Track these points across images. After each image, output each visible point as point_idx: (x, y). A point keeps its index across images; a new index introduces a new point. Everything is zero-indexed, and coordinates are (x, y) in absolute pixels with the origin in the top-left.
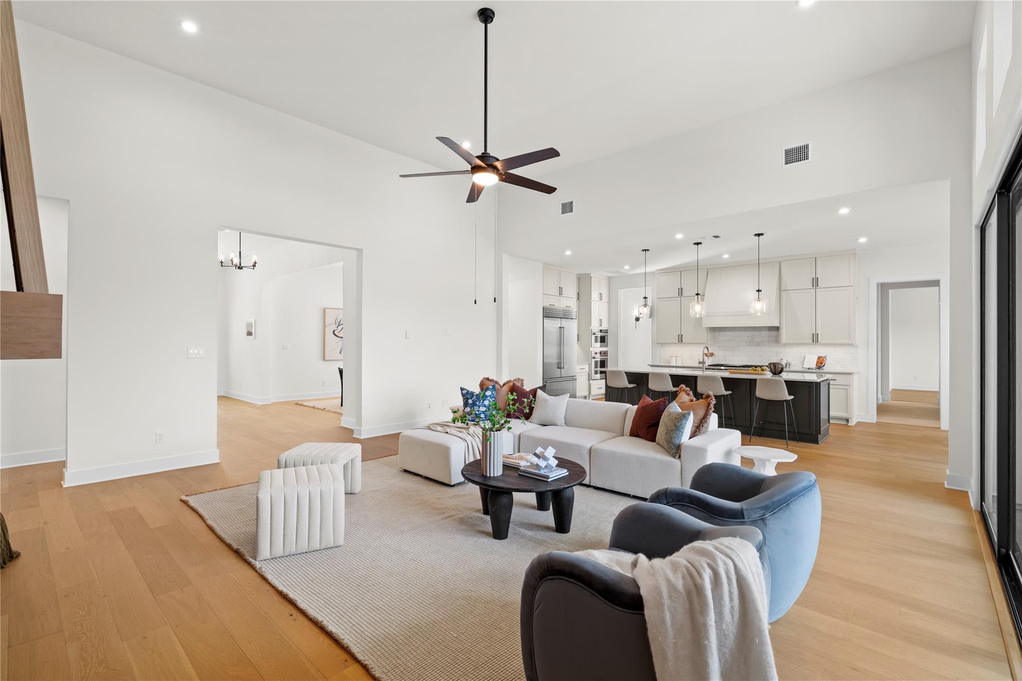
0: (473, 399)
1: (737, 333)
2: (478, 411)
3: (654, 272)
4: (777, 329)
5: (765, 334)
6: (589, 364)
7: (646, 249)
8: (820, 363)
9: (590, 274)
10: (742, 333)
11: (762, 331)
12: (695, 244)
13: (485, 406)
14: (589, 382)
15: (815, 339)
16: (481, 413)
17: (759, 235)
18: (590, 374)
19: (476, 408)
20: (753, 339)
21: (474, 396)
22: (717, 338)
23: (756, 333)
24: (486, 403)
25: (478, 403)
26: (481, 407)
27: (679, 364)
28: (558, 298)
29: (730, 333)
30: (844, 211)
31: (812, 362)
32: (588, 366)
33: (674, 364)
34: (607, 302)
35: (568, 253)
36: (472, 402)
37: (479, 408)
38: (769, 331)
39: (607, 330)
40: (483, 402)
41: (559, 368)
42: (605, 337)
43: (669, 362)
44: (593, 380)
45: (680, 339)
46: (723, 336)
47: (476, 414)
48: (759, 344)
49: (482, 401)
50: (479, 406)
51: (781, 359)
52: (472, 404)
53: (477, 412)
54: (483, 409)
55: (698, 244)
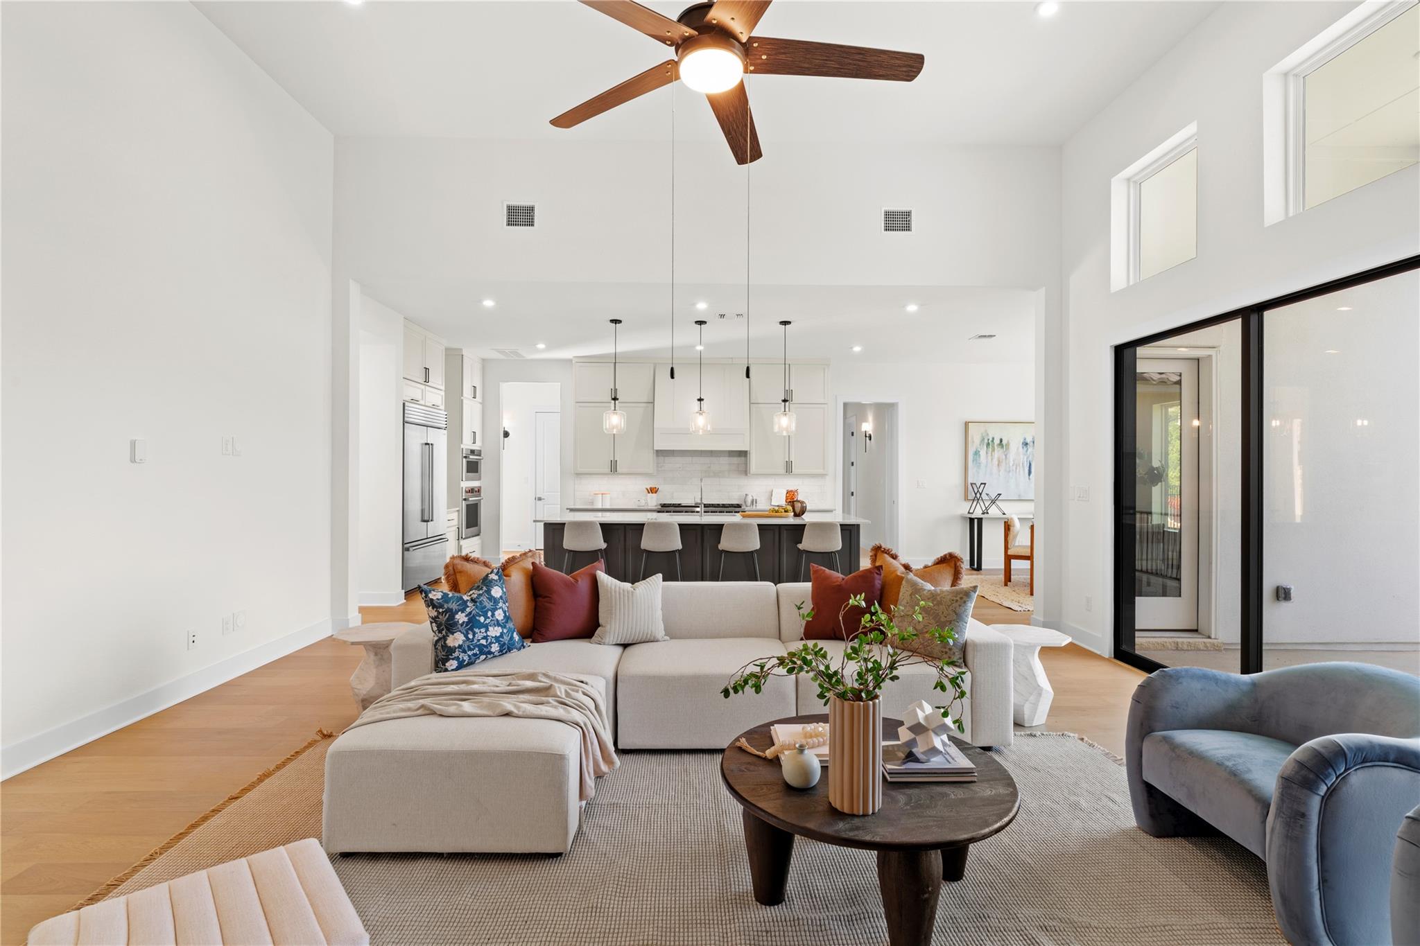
0: (468, 610)
1: (688, 459)
2: (485, 638)
3: (571, 361)
4: (743, 454)
5: (725, 460)
6: (458, 511)
7: (615, 318)
8: (792, 500)
9: (461, 350)
10: (696, 459)
11: (720, 456)
12: (696, 322)
13: (498, 624)
14: (459, 543)
15: (789, 468)
16: (491, 643)
17: (785, 323)
18: (460, 529)
19: (480, 633)
20: (709, 467)
21: (469, 604)
22: (661, 467)
23: (714, 459)
24: (499, 615)
25: (482, 619)
26: (491, 628)
27: (608, 506)
28: (423, 387)
29: (678, 459)
30: (912, 308)
31: (780, 500)
32: (457, 513)
33: (599, 506)
34: (481, 403)
35: (489, 303)
36: (466, 619)
37: (487, 630)
38: (729, 456)
39: (480, 451)
40: (493, 615)
41: (424, 521)
42: (477, 462)
43: (592, 503)
44: (464, 539)
45: (614, 468)
46: (671, 463)
47: (481, 647)
48: (717, 475)
49: (490, 614)
50: (486, 627)
51: (746, 495)
52: (468, 623)
53: (483, 642)
54: (495, 631)
55: (701, 323)
